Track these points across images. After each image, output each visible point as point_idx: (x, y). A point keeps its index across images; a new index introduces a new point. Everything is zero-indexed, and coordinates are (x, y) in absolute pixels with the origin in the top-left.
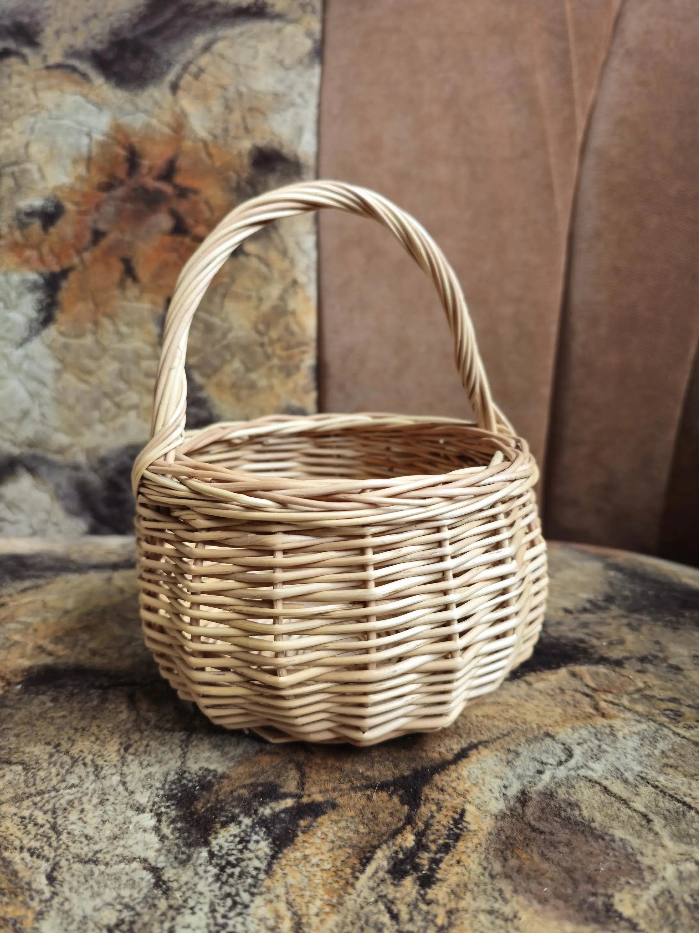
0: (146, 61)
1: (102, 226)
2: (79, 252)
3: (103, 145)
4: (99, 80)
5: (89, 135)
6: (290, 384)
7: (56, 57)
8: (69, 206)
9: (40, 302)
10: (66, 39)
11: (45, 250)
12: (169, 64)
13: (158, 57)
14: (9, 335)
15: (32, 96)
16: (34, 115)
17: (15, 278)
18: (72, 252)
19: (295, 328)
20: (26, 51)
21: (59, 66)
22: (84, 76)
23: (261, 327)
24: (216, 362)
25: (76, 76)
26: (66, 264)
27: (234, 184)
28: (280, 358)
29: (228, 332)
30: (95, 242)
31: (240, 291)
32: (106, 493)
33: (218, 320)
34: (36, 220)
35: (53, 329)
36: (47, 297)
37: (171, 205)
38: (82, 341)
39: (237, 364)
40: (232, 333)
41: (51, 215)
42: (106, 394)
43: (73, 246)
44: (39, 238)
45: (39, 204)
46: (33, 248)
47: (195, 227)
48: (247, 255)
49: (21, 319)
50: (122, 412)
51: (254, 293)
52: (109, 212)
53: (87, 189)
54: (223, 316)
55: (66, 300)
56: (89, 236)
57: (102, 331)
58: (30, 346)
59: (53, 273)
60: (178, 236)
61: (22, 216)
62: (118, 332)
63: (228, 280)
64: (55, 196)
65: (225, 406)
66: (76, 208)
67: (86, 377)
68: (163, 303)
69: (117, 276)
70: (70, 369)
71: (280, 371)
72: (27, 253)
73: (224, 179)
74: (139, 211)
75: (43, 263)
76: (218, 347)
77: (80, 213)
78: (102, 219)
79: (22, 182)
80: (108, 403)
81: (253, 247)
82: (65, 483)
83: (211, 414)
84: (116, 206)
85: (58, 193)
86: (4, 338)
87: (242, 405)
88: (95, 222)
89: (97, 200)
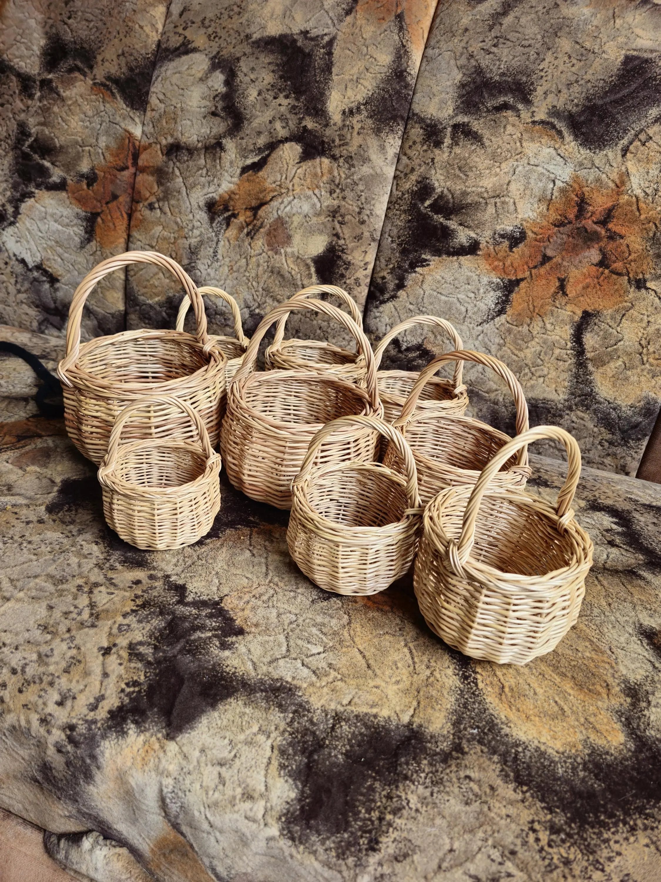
0: (608, 125)
1: (550, 253)
2: (530, 269)
3: (562, 191)
4: (569, 137)
5: (554, 182)
6: (653, 382)
7: (541, 115)
8: (530, 234)
9: (498, 298)
10: (551, 99)
12: (625, 131)
13: (617, 123)
14: (474, 317)
15: (518, 144)
16: (517, 160)
17: (485, 280)
18: (526, 267)
20: (520, 106)
21: (542, 122)
22: (560, 133)
24: (606, 359)
25: (553, 132)
26: (520, 276)
27: (651, 235)
28: (651, 365)
29: (620, 341)
30: (543, 263)
31: (636, 314)
32: (507, 420)
33: (614, 331)
34: (506, 240)
35: (503, 318)
36: (504, 295)
37: (602, 244)
38: (520, 329)
39: (620, 363)
40: (622, 342)
41: (516, 239)
42: (527, 365)
43: (527, 263)
44: (505, 254)
45: (509, 228)
46: (500, 260)
47: (615, 262)
48: (647, 289)
49: (484, 307)
50: (534, 378)
51: (645, 317)
52: (556, 242)
53: (545, 223)
54: (619, 329)
55: (515, 300)
56: (539, 258)
57: (534, 324)
58: (486, 326)
59: (510, 281)
60: (601, 267)
61: (497, 236)
62: (544, 327)
63: (630, 305)
64: (522, 225)
65: (603, 388)
66: (534, 236)
67: (516, 352)
68: (579, 313)
69: (553, 289)
70: (508, 345)
71: (648, 373)
72: (496, 263)
73: (645, 229)
74: (577, 245)
75: (505, 272)
76: (609, 349)
77: (536, 240)
78: (551, 246)
79: (500, 211)
80: (527, 370)
81: (653, 283)
82: (484, 410)
83: (592, 390)
84: (563, 239)
85: (524, 223)
86: (470, 318)
87: (615, 389)
88: (545, 248)
89: (550, 232)
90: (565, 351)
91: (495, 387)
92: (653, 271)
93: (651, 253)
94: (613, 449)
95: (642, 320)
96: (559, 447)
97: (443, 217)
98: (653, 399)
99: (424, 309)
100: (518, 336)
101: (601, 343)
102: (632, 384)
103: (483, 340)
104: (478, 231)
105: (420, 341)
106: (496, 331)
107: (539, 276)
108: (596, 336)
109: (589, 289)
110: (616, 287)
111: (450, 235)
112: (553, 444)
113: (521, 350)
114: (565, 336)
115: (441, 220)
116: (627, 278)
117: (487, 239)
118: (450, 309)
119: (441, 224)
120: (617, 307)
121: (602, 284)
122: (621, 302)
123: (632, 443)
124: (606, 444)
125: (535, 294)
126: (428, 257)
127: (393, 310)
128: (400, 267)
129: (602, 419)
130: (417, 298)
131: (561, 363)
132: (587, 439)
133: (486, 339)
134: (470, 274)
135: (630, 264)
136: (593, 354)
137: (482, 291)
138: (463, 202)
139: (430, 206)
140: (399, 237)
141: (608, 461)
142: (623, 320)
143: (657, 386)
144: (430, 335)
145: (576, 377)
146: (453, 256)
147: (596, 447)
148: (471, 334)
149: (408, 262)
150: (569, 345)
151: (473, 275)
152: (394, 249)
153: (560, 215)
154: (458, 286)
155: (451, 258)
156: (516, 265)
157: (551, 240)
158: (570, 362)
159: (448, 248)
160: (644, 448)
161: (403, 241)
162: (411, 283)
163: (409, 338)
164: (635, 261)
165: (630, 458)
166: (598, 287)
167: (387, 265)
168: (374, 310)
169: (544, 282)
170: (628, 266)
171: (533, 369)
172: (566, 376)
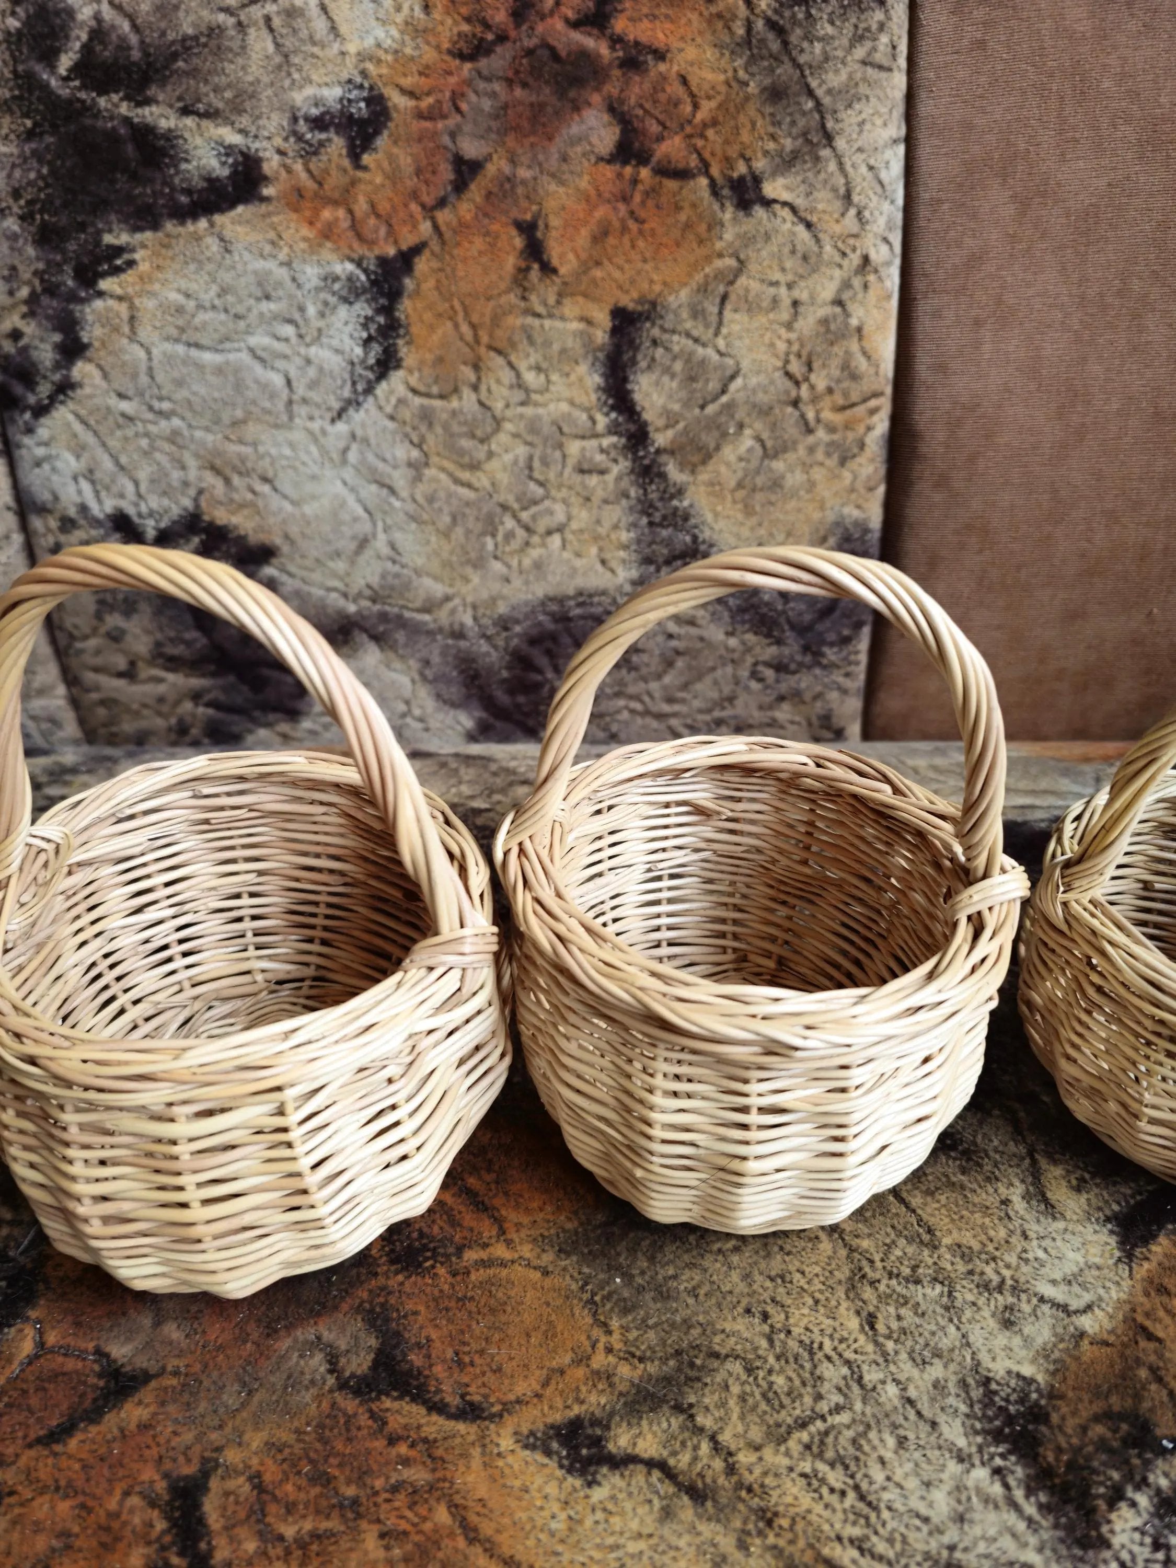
1: (471, 149)
2: (429, 210)
6: (847, 475)
8: (396, 99)
9: (366, 323)
11: (361, 206)
14: (314, 396)
17: (311, 273)
18: (414, 207)
19: (861, 364)
23: (795, 367)
24: (709, 439)
26: (408, 240)
27: (741, 31)
28: (832, 429)
29: (733, 377)
30: (460, 186)
31: (755, 286)
32: (505, 674)
33: (710, 352)
34: (332, 134)
35: (397, 382)
36: (379, 311)
37: (612, 88)
38: (455, 403)
39: (747, 442)
40: (739, 382)
41: (362, 123)
42: (505, 507)
43: (415, 195)
44: (345, 180)
45: (332, 94)
46: (335, 203)
47: (660, 139)
48: (768, 203)
49: (334, 362)
50: (536, 539)
51: (783, 290)
52: (479, 110)
53: (430, 55)
54: (721, 343)
55: (414, 318)
56: (447, 173)
57: (488, 381)
58: (357, 417)
59: (383, 261)
60: (625, 162)
61: (302, 126)
62: (520, 384)
63: (731, 262)
64: (364, 73)
65: (720, 525)
66: (412, 103)
67: (465, 476)
68: (603, 318)
69: (511, 262)
70: (434, 459)
71: (828, 455)
72: (327, 214)
73: (719, 16)
74: (542, 106)
75: (360, 237)
76: (711, 409)
77: (420, 115)
78: (467, 128)
79: (289, 43)
80: (509, 523)
81: (781, 181)
82: (436, 659)
83: (695, 538)
84: (494, 95)
85: (370, 67)
86: (305, 401)
87: (754, 520)
88: (453, 135)
89: (453, 80)
90: (594, 443)
91: (439, 590)
92: (771, 146)
93: (753, 88)
94: (789, 683)
95: (775, 301)
96: (654, 709)
97: (127, 98)
98: (856, 523)
99: (166, 406)
100: (456, 428)
101: (683, 394)
102: (794, 494)
103: (363, 461)
104: (244, 121)
105: (187, 503)
106: (391, 425)
107: (462, 227)
108: (666, 379)
109: (611, 241)
110: (683, 217)
111: (163, 152)
112: (638, 706)
113: (474, 466)
114: (581, 399)
115: (124, 109)
116: (704, 181)
117: (278, 141)
118: (239, 386)
119: (127, 121)
120: (699, 277)
121: (642, 214)
122: (708, 259)
123: (831, 654)
124: (769, 673)
125: (465, 287)
126: (124, 238)
127: (78, 427)
128: (51, 290)
129: (742, 610)
130: (135, 376)
131: (593, 481)
132: (719, 672)
133: (371, 457)
134: (260, 264)
135: (703, 136)
136: (670, 433)
137: (311, 311)
138: (171, 36)
139: (78, 70)
140: (16, 194)
141: (784, 713)
142: (728, 314)
143: (859, 485)
144: (210, 479)
145: (644, 512)
146: (195, 217)
147: (747, 688)
148: (324, 451)
149: (68, 269)
150: (602, 421)
151: (271, 265)
152: (14, 237)
153: (468, 20)
154: (240, 309)
155: (190, 227)
156: (384, 207)
157: (464, 106)
158: (615, 470)
159: (171, 198)
160: (863, 658)
161: (30, 203)
162: (98, 331)
163: (154, 502)
164: (714, 123)
165: (834, 695)
166: (633, 225)
167: (11, 293)
168: (27, 440)
169: (479, 243)
170: (700, 143)
171: (525, 516)
172: (615, 513)
